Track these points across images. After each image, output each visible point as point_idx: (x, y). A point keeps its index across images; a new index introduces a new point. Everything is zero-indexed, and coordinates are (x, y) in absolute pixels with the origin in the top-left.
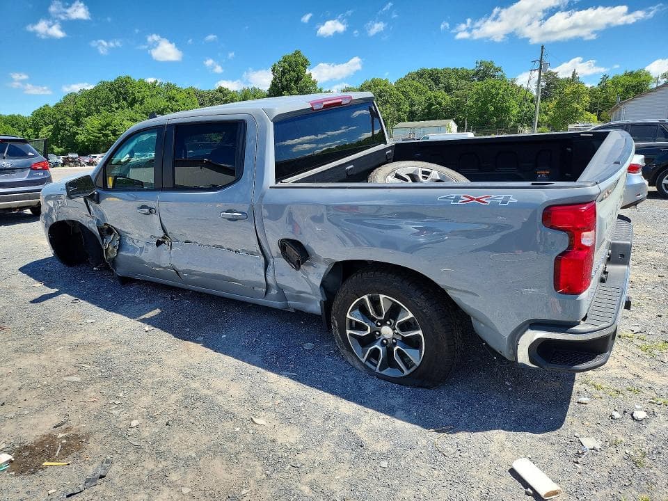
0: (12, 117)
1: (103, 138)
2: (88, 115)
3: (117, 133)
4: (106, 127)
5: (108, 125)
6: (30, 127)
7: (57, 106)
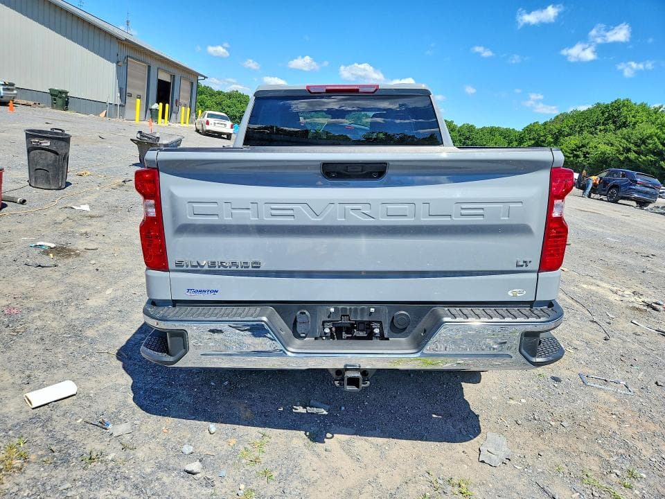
0: (508, 130)
1: (572, 159)
2: (569, 135)
3: (587, 155)
4: (579, 148)
5: (583, 146)
6: (516, 141)
7: (545, 124)
